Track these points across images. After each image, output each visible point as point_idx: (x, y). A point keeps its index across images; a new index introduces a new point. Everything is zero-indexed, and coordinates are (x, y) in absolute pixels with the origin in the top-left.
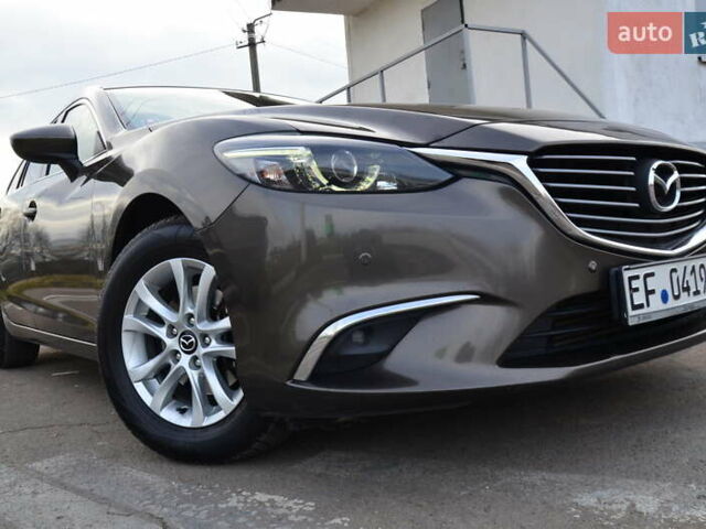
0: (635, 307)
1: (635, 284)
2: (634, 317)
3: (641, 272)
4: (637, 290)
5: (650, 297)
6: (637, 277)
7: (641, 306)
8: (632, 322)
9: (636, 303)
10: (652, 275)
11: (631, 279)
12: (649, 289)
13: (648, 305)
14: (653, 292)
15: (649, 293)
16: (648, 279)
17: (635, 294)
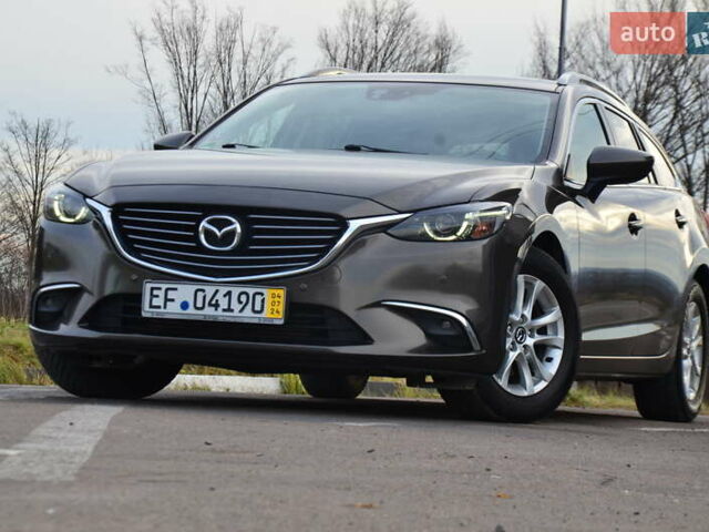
0: (151, 306)
1: (155, 292)
2: (147, 312)
3: (164, 286)
4: (157, 296)
5: (168, 303)
6: (159, 289)
7: (159, 307)
8: (144, 314)
9: (154, 303)
10: (176, 289)
11: (152, 289)
12: (169, 297)
13: (165, 307)
14: (173, 300)
15: (167, 300)
16: (170, 292)
17: (154, 299)
